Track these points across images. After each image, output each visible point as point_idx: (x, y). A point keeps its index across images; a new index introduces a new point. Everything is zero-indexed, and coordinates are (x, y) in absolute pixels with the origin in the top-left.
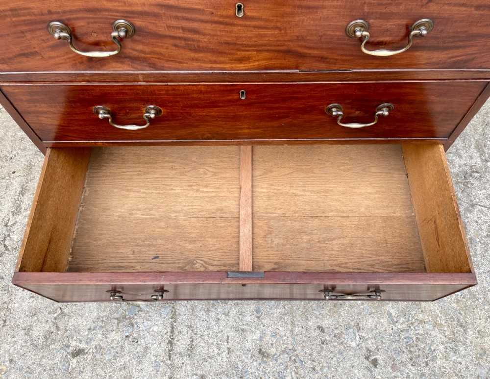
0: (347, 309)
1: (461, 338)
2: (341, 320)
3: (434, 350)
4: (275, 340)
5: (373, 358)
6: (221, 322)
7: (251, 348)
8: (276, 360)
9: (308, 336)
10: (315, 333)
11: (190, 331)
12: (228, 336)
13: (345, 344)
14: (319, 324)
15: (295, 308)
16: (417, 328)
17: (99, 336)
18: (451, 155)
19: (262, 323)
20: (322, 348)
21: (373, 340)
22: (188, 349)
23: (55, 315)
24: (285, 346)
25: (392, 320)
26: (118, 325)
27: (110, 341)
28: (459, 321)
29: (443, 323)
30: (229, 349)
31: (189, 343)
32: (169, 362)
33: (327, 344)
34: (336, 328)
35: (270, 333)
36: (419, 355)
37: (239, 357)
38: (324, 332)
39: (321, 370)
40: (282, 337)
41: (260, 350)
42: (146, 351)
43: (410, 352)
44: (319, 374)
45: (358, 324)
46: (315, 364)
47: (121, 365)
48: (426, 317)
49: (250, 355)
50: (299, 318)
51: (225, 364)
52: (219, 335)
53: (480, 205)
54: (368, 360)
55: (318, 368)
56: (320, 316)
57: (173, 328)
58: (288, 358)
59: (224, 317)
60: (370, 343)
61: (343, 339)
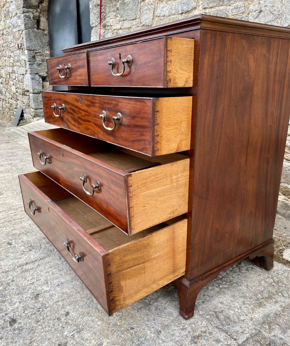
0: (89, 319)
2: (79, 320)
4: (48, 297)
6: (47, 274)
7: (38, 290)
8: (35, 303)
9: (59, 310)
10: (63, 312)
11: (36, 267)
12: (40, 279)
13: (64, 329)
14: (70, 311)
15: (74, 297)
17: (21, 245)
18: (278, 326)
19: (55, 288)
20: (54, 320)
22: (26, 270)
23: (24, 232)
24: (47, 303)
26: (28, 247)
27: (19, 248)
30: (33, 283)
31: (29, 269)
32: (16, 267)
33: (59, 321)
34: (72, 320)
35: (51, 293)
37: (30, 288)
38: (66, 316)
39: (39, 325)
40: (51, 299)
41: (39, 294)
42: (19, 259)
44: (35, 325)
45: (82, 330)
46: (42, 321)
47: (8, 255)
49: (33, 291)
50: (68, 301)
51: (24, 285)
52: (40, 276)
55: (39, 323)
56: (76, 310)
57: (35, 261)
58: (39, 307)
59: (51, 273)
60: (72, 342)
61: (66, 327)
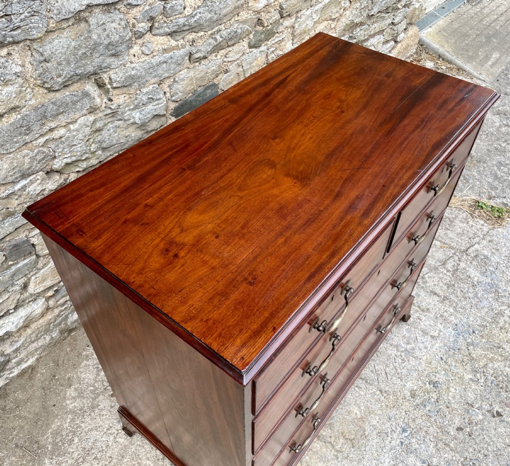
1: (507, 354)
2: (460, 412)
3: (507, 374)
5: (495, 412)
9: (460, 441)
10: (461, 435)
13: (478, 422)
14: (456, 427)
15: (435, 434)
16: (488, 372)
20: (473, 439)
21: (484, 403)
24: (460, 462)
25: (476, 381)
28: (495, 347)
29: (492, 355)
33: (472, 433)
34: (464, 419)
36: (506, 385)
38: (463, 429)
39: (488, 451)
40: (452, 460)
43: (501, 388)
44: (491, 455)
45: (468, 403)
46: (482, 452)
48: (483, 361)
50: (445, 438)
53: (425, 274)
54: (495, 417)
55: (486, 452)
56: (450, 422)
60: (485, 407)
61: (474, 421)
